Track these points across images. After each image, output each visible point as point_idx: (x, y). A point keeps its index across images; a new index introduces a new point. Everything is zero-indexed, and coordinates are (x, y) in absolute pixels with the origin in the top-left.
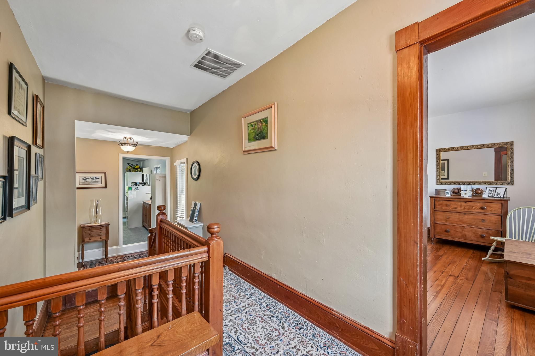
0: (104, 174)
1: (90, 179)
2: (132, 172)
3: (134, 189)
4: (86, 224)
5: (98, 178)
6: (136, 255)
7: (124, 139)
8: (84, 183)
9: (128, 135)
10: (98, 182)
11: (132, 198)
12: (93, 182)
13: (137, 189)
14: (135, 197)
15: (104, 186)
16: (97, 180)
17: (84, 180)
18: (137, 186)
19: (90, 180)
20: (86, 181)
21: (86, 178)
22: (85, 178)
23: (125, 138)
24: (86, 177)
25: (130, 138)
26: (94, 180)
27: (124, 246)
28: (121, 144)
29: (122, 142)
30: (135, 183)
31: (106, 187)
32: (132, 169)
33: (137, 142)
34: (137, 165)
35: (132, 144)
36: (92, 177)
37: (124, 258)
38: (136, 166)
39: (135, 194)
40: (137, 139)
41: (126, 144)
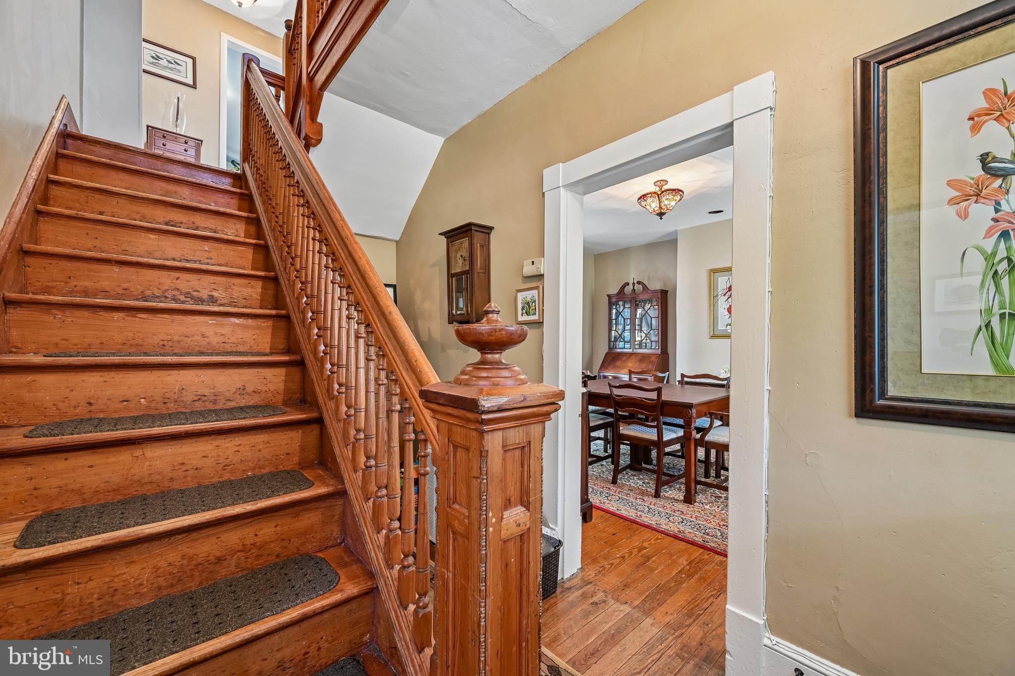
0: (191, 60)
1: (165, 60)
5: (179, 65)
8: (152, 63)
10: (179, 71)
12: (171, 69)
15: (190, 82)
16: (178, 67)
19: (164, 63)
20: (156, 61)
21: (157, 56)
22: (154, 56)
24: (158, 54)
26: (171, 65)
31: (194, 87)
36: (168, 58)
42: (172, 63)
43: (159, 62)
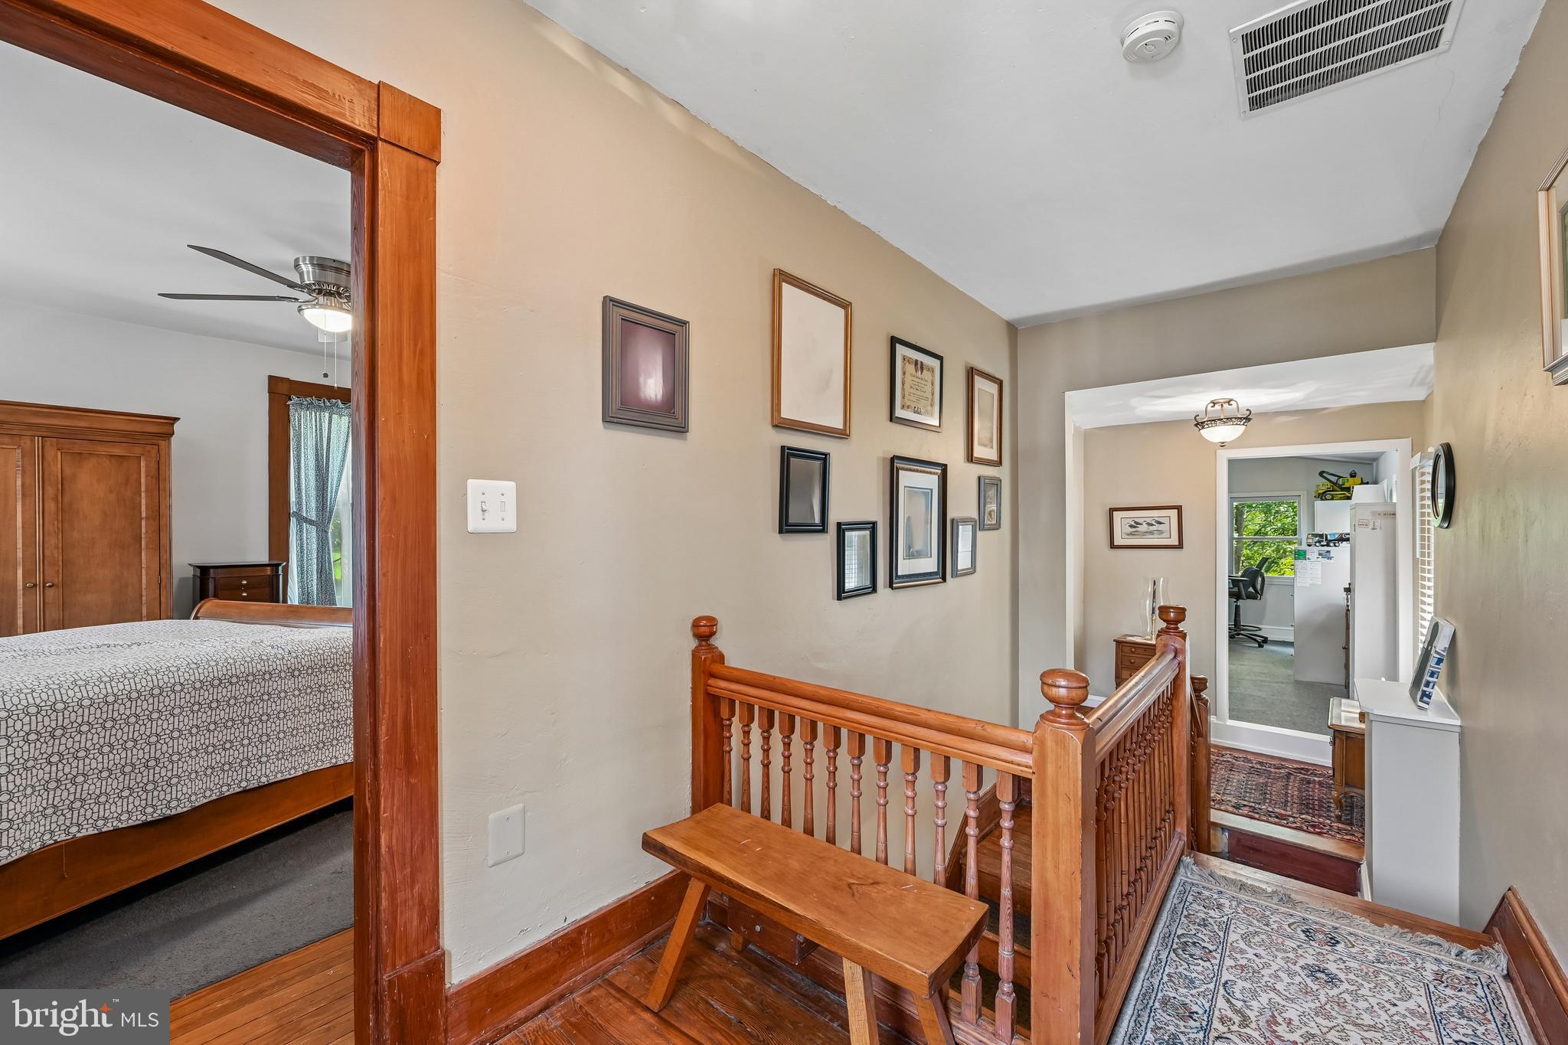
0: (1176, 510)
1: (1144, 523)
2: (1332, 499)
3: (1316, 555)
4: (1132, 636)
5: (1161, 523)
6: (1261, 763)
7: (1209, 408)
8: (1131, 534)
9: (1220, 395)
10: (1161, 532)
11: (1308, 585)
12: (1152, 533)
13: (1327, 555)
14: (1320, 583)
15: (1175, 541)
16: (1161, 527)
17: (1131, 526)
18: (1328, 545)
19: (1143, 528)
20: (1134, 530)
21: (1135, 522)
22: (1133, 523)
23: (1212, 404)
24: (1136, 520)
25: (1229, 402)
26: (1152, 528)
27: (1230, 723)
28: (1200, 425)
29: (1202, 418)
30: (1321, 536)
31: (1180, 546)
32: (1338, 489)
33: (1247, 410)
34: (1355, 476)
35: (1231, 418)
36: (1149, 520)
37: (1223, 755)
38: (1351, 479)
39: (1320, 573)
40: (1248, 398)
41: (1214, 421)
42: (1153, 525)
43: (1138, 529)
